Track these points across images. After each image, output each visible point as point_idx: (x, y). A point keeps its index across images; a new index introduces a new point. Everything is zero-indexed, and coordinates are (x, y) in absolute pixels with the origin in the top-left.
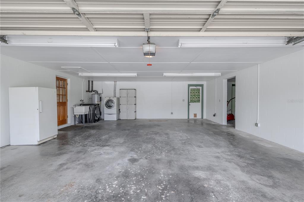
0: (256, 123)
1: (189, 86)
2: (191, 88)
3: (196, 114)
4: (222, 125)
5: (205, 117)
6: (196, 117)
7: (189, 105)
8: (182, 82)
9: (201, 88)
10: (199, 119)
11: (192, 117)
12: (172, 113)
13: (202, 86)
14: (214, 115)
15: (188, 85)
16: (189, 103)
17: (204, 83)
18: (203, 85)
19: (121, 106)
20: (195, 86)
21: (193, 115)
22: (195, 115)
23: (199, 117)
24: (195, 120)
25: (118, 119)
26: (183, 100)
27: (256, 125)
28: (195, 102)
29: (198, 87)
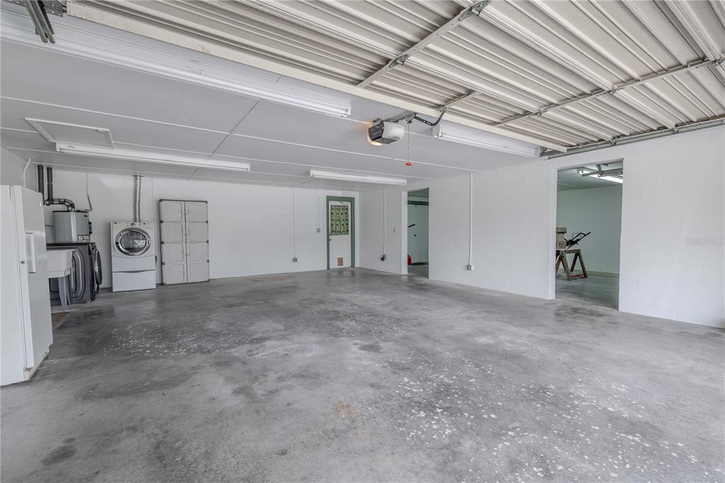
0: (468, 266)
1: (329, 199)
2: (331, 203)
3: (342, 259)
4: (401, 276)
5: (357, 265)
6: (342, 265)
7: (329, 240)
8: (314, 191)
9: (349, 204)
10: (348, 268)
11: (334, 265)
12: (295, 260)
13: (352, 200)
14: (383, 259)
15: (327, 197)
16: (328, 236)
17: (355, 195)
18: (354, 198)
19: (164, 246)
20: (340, 201)
21: (337, 260)
22: (340, 261)
23: (347, 264)
24: (341, 272)
25: (159, 282)
26: (318, 230)
27: (468, 267)
28: (340, 233)
29: (345, 203)
